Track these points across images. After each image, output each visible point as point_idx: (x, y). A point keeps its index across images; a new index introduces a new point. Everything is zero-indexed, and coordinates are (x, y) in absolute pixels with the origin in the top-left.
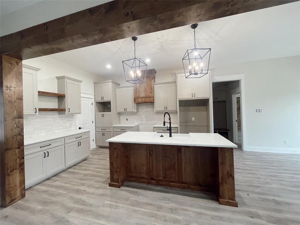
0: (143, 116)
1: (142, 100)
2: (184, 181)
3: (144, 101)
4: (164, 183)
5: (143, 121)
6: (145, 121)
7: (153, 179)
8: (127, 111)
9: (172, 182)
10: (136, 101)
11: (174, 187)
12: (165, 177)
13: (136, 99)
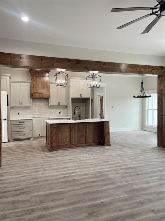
0: (36, 110)
1: (39, 96)
2: (88, 142)
3: (41, 97)
4: (79, 145)
5: (36, 115)
6: (38, 115)
7: (72, 144)
8: (22, 105)
9: (83, 144)
10: (34, 96)
11: (84, 146)
12: (79, 142)
13: (34, 95)
